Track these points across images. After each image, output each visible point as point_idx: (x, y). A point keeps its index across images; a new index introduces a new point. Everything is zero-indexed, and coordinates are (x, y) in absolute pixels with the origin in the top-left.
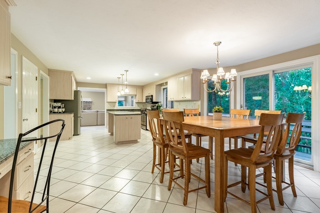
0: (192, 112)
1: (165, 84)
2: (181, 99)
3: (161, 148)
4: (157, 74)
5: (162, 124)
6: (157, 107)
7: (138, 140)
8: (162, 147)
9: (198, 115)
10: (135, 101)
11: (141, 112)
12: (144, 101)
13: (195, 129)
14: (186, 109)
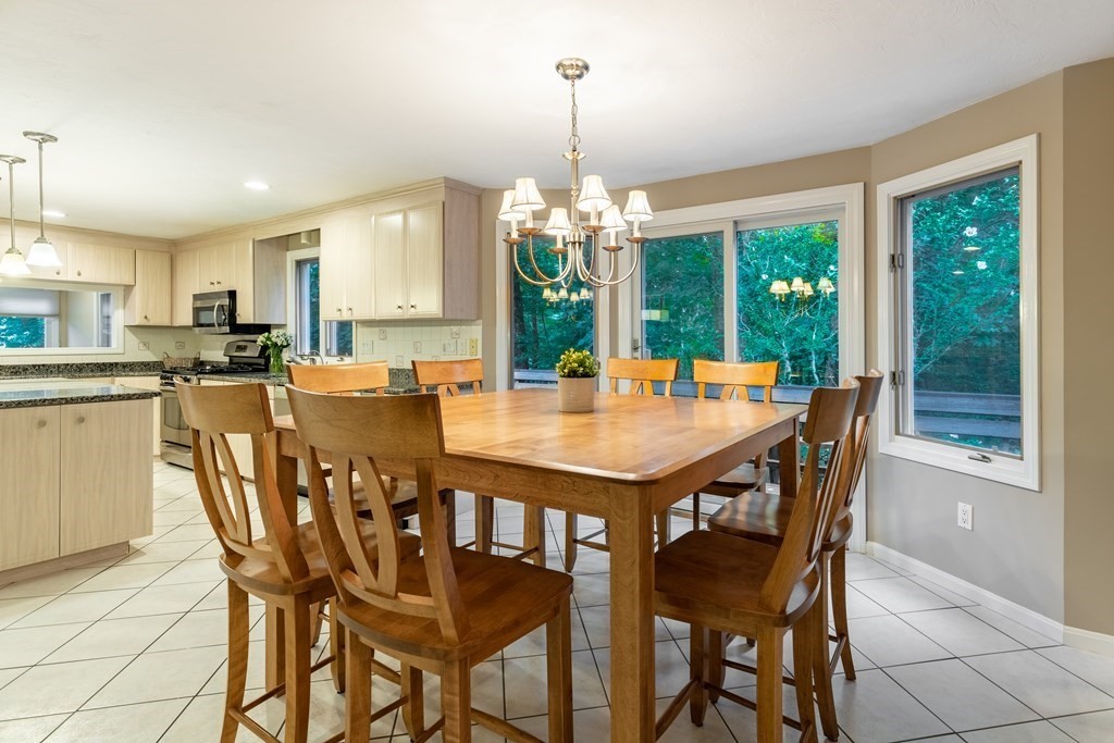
0: (450, 373)
1: (303, 241)
2: (389, 311)
3: (280, 612)
4: (257, 186)
5: (288, 451)
6: (265, 348)
7: (135, 542)
8: (287, 603)
9: (477, 385)
10: (119, 318)
11: (162, 378)
12: (185, 317)
13: (497, 477)
14: (422, 363)
